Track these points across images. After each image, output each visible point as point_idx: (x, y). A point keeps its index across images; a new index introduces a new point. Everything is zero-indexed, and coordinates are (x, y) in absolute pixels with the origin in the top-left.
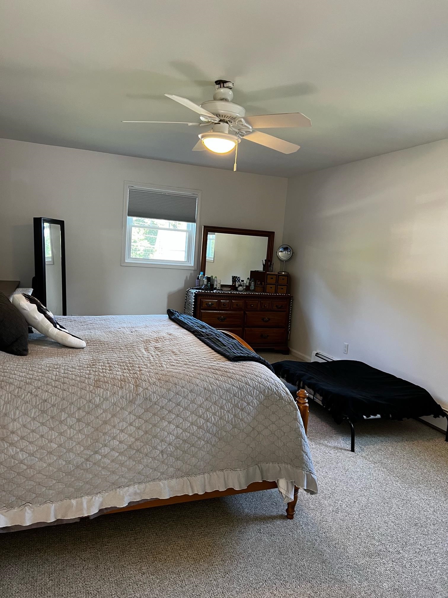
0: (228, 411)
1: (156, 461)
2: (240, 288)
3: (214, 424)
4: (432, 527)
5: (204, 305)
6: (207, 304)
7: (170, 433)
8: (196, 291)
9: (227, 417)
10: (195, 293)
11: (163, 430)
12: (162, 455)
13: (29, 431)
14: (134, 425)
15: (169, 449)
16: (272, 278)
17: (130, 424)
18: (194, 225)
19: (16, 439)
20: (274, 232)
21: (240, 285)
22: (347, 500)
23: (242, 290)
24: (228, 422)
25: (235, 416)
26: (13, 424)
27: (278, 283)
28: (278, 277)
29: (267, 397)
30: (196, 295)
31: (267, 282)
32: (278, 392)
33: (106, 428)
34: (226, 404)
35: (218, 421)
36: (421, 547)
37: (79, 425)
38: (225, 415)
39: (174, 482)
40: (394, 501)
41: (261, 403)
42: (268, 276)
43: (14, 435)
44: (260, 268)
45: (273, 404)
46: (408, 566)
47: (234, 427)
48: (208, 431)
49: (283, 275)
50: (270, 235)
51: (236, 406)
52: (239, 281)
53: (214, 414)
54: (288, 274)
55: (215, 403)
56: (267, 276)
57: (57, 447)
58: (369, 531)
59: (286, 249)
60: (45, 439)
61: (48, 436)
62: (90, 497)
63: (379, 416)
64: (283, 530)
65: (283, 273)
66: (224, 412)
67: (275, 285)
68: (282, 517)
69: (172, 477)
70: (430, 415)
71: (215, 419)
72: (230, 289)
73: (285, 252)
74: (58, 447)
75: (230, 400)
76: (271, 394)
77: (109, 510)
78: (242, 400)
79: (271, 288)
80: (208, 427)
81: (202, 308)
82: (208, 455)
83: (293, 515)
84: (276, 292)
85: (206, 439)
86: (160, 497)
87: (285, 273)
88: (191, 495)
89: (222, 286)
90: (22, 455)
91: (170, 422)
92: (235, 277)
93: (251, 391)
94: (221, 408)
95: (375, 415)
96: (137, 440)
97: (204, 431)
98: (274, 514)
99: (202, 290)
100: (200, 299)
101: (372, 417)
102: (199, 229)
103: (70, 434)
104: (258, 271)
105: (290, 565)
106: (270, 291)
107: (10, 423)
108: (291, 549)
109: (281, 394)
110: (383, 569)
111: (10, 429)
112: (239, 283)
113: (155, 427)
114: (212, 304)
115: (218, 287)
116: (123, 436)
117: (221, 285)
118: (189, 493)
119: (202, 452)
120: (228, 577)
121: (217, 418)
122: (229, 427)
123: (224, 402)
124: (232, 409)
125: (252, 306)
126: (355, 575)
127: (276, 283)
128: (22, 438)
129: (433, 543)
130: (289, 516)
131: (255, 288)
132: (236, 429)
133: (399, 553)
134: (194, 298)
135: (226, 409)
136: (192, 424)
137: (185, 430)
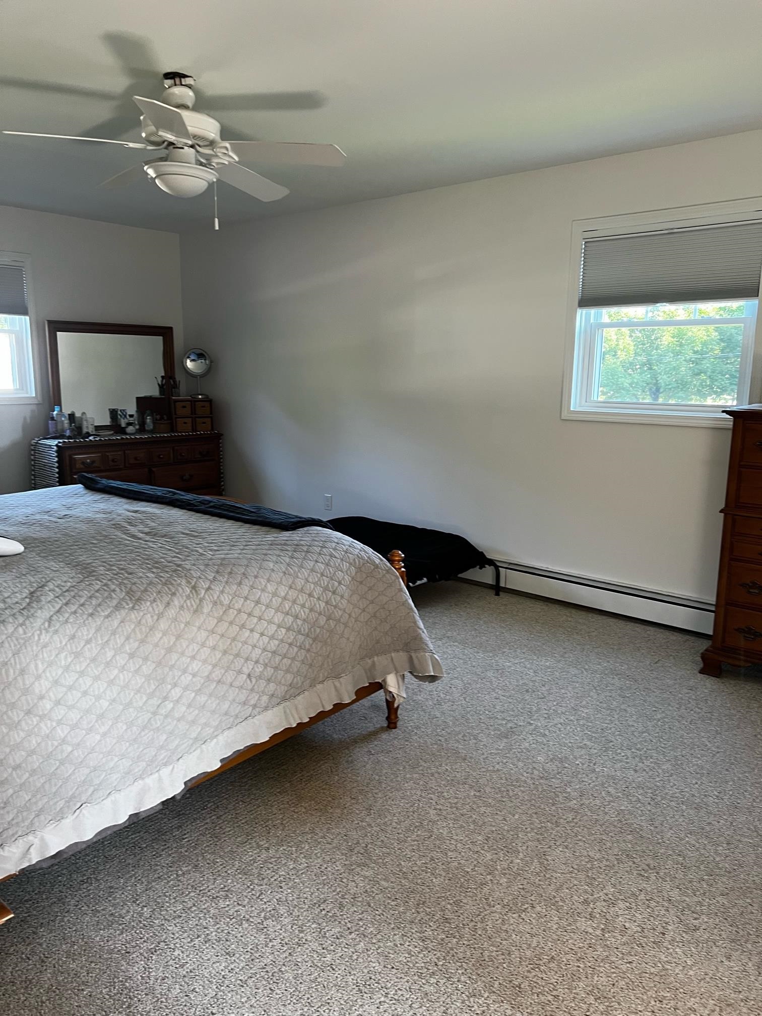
0: (319, 599)
1: (245, 691)
2: (130, 429)
3: (304, 620)
4: (544, 688)
5: (79, 466)
6: (83, 463)
7: (254, 646)
8: (59, 442)
9: (318, 606)
10: (57, 445)
11: (245, 643)
12: (250, 680)
13: (65, 689)
14: (208, 646)
15: (257, 670)
16: (184, 407)
17: (202, 645)
18: (25, 319)
19: (48, 707)
20: (171, 328)
21: (129, 424)
22: (440, 688)
23: (134, 431)
24: (320, 614)
25: (327, 603)
26: (40, 684)
27: (195, 414)
28: (195, 405)
29: (359, 569)
30: (60, 449)
31: (176, 414)
32: (370, 559)
33: (173, 657)
34: (314, 589)
35: (308, 614)
36: (546, 712)
37: (134, 663)
38: (315, 605)
39: (269, 714)
40: (490, 674)
41: (353, 578)
42: (177, 403)
43: (44, 701)
44: (155, 392)
45: (368, 577)
46: (547, 733)
47: (329, 618)
48: (299, 632)
49: (200, 400)
50: (165, 333)
51: (326, 589)
52: (125, 416)
53: (303, 606)
54: (207, 397)
55: (302, 590)
56: (175, 405)
57: (109, 706)
58: (487, 712)
59: (201, 356)
60: (91, 697)
61: (93, 691)
62: (171, 767)
63: (425, 580)
64: (396, 742)
65: (200, 397)
66: (314, 601)
67: (190, 419)
68: (382, 730)
69: (266, 708)
70: (475, 567)
71: (305, 613)
72: (113, 432)
73: (200, 361)
74: (111, 704)
75: (319, 583)
76: (363, 564)
77: (193, 781)
78: (332, 579)
79: (185, 423)
80: (298, 625)
81: (74, 471)
82: (304, 665)
83: (395, 723)
84: (194, 430)
85: (298, 644)
86: (257, 741)
87: (203, 396)
88: (294, 725)
89: (97, 428)
90: (62, 731)
91: (252, 630)
92: (114, 410)
93: (339, 565)
94: (310, 595)
95: (421, 579)
96: (215, 666)
97: (294, 633)
98: (371, 729)
99: (69, 438)
100: (70, 457)
101: (419, 583)
102: (37, 327)
103: (124, 681)
104: (151, 396)
105: (433, 775)
106: (184, 429)
107: (33, 683)
108: (421, 759)
109: (375, 562)
110: (527, 744)
111: (37, 691)
112: (126, 421)
113: (236, 642)
114: (93, 462)
115: (91, 430)
116: (195, 666)
117: (96, 426)
118: (291, 725)
119: (296, 662)
120: (374, 813)
121: (307, 611)
122: (322, 620)
123: (312, 586)
124: (322, 593)
125: (162, 458)
126: (505, 761)
127: (192, 414)
128: (58, 703)
129: (555, 703)
130: (392, 725)
131: (154, 427)
132: (331, 621)
133: (531, 724)
134: (56, 454)
135: (316, 597)
136: (279, 626)
137: (272, 637)
